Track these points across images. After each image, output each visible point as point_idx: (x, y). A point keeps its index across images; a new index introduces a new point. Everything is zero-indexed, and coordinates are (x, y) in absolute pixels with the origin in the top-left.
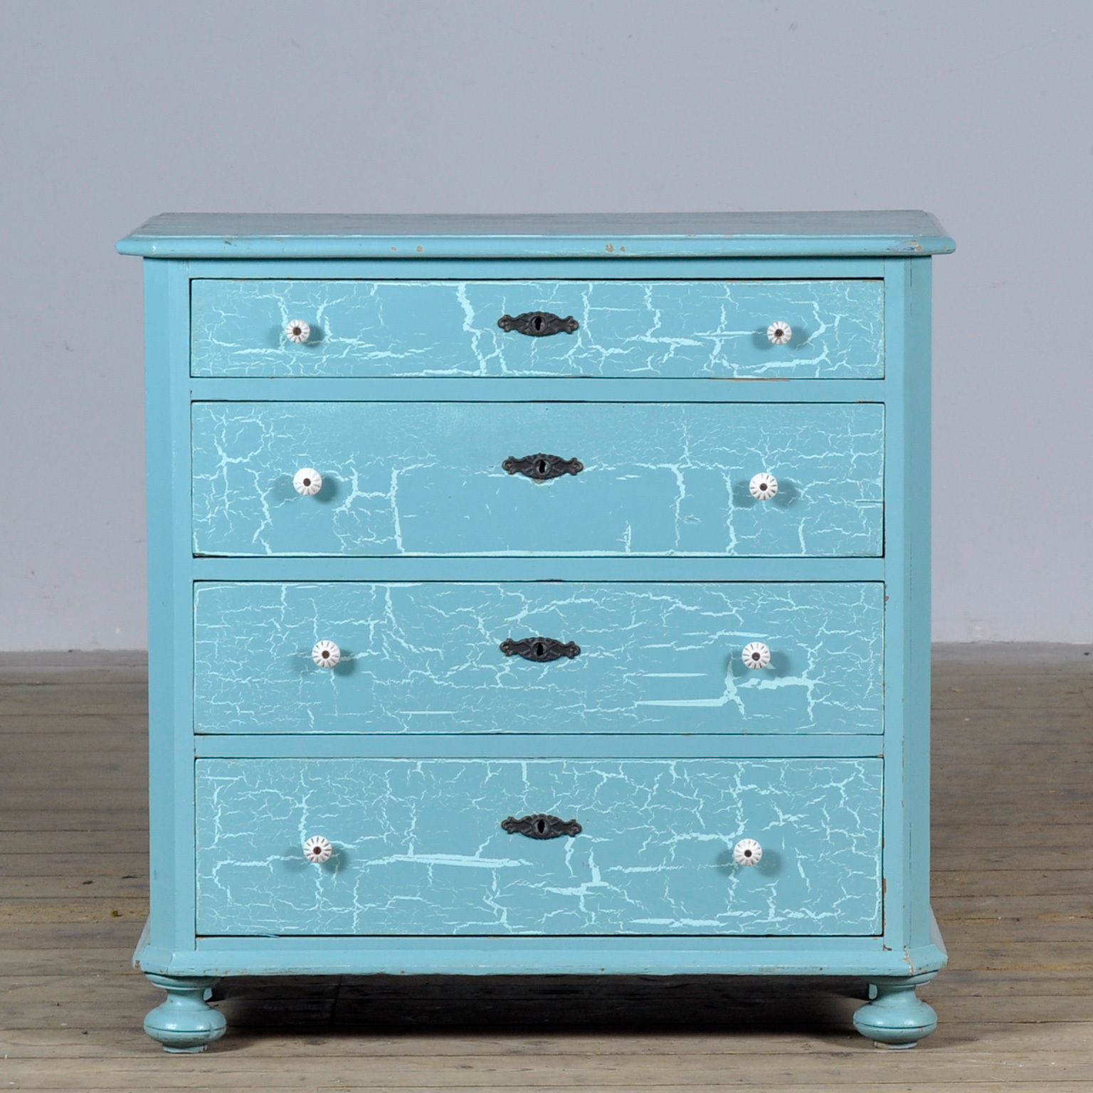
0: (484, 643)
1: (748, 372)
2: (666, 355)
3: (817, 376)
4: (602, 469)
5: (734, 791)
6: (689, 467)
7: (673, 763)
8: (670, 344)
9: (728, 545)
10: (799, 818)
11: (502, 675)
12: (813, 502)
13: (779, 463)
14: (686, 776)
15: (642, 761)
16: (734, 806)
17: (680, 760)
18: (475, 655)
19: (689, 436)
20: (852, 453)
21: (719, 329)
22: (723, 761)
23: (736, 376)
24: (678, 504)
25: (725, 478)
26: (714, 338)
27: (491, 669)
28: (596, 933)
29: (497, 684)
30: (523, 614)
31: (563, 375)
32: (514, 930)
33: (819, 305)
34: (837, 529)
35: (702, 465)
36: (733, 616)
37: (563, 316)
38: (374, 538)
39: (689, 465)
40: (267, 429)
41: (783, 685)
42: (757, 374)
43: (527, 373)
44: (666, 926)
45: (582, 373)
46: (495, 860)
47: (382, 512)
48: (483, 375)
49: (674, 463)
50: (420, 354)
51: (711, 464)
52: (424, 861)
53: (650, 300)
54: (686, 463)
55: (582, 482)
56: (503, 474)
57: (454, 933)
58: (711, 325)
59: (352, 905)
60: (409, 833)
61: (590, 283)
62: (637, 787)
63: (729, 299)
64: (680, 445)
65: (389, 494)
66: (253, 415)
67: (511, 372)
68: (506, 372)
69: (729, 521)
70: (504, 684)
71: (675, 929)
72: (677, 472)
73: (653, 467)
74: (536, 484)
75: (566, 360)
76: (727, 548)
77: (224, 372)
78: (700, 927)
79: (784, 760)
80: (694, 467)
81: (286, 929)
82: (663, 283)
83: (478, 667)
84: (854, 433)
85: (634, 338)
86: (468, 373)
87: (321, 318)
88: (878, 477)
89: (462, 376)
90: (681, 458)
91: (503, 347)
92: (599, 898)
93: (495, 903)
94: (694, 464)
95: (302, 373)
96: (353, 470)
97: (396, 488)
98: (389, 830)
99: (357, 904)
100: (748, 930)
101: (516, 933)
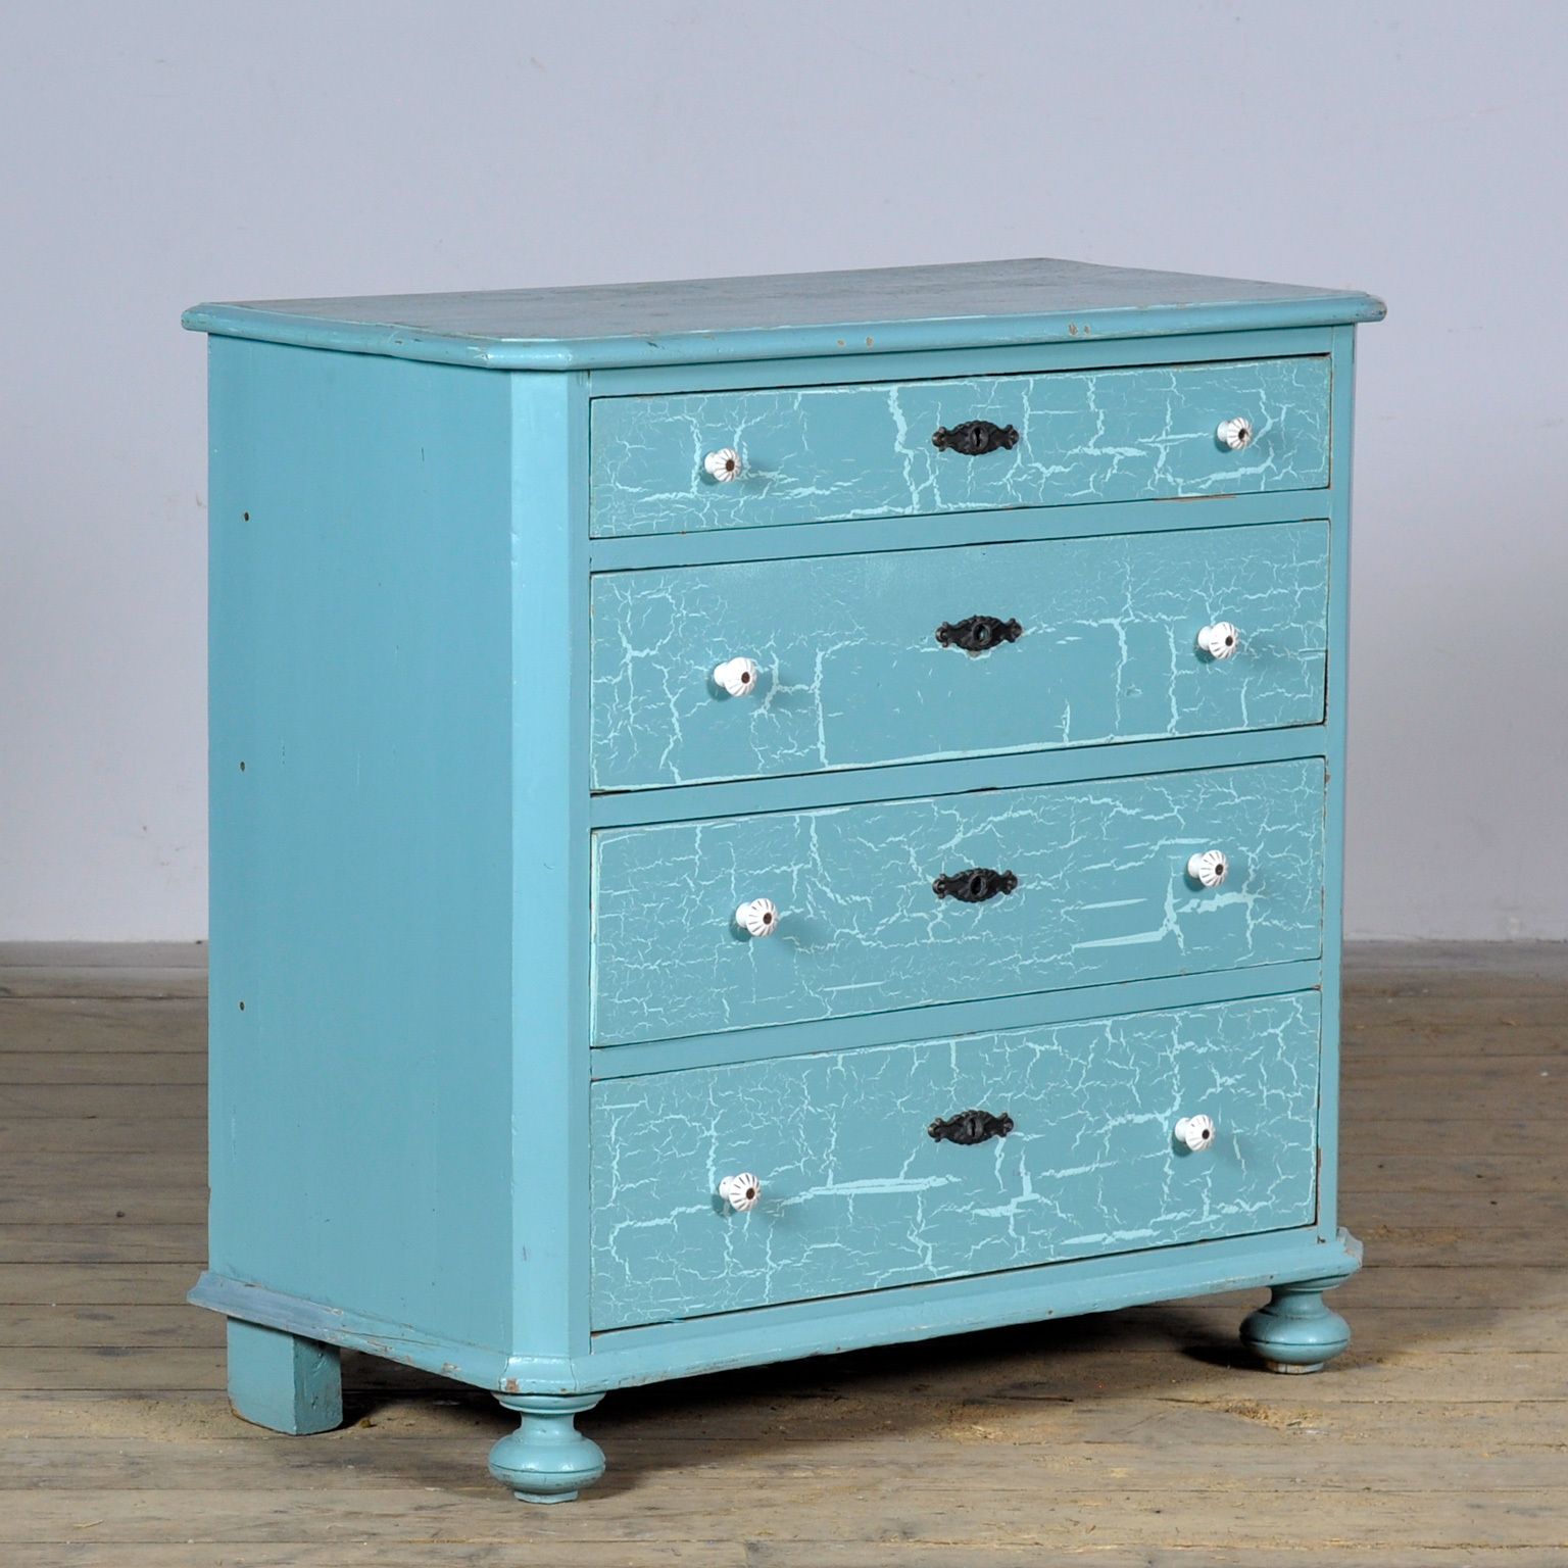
0: (915, 882)
1: (1193, 488)
2: (1109, 471)
3: (1262, 489)
4: (1041, 632)
5: (1171, 1052)
6: (1133, 621)
7: (1109, 1022)
8: (1113, 456)
9: (1169, 722)
10: (1236, 1080)
11: (934, 925)
12: (1256, 657)
13: (1223, 608)
14: (1122, 1039)
15: (1077, 1024)
16: (1171, 1073)
17: (1115, 1018)
18: (907, 899)
19: (1133, 579)
20: (1297, 588)
21: (1164, 433)
22: (1160, 1014)
23: (1181, 495)
24: (1119, 671)
25: (1168, 632)
26: (1159, 445)
27: (922, 917)
28: (1026, 1264)
29: (929, 938)
30: (958, 838)
31: (1000, 506)
32: (939, 1273)
33: (1266, 394)
34: (1280, 690)
35: (1145, 616)
36: (1175, 817)
37: (1002, 426)
38: (795, 749)
39: (1132, 618)
40: (678, 605)
41: (1222, 905)
42: (1201, 490)
43: (963, 506)
44: (1098, 1244)
45: (1021, 502)
46: (921, 1180)
47: (805, 711)
48: (916, 512)
49: (1116, 617)
50: (848, 488)
51: (1154, 614)
52: (843, 1192)
53: (1094, 397)
54: (1129, 616)
55: (1019, 651)
56: (937, 647)
57: (875, 1287)
58: (1156, 427)
59: (765, 1264)
60: (828, 1156)
61: (1031, 378)
62: (1072, 1060)
63: (1175, 390)
64: (1123, 592)
65: (812, 687)
66: (663, 588)
67: (945, 506)
68: (940, 506)
69: (1171, 690)
70: (936, 938)
71: (1110, 1245)
72: (1119, 628)
73: (1095, 625)
74: (972, 658)
75: (1004, 486)
76: (1169, 728)
77: (629, 528)
78: (1133, 1240)
79: (1222, 1004)
80: (1137, 621)
81: (690, 1309)
82: (1107, 373)
83: (909, 917)
84: (1299, 561)
85: (1076, 451)
86: (900, 510)
87: (738, 444)
88: (1322, 617)
89: (894, 514)
90: (1124, 609)
91: (937, 473)
92: (1032, 1215)
93: (920, 1238)
94: (1137, 616)
95: (717, 525)
96: (774, 656)
97: (821, 676)
98: (807, 1154)
99: (770, 1263)
100: (1182, 1237)
101: (941, 1277)
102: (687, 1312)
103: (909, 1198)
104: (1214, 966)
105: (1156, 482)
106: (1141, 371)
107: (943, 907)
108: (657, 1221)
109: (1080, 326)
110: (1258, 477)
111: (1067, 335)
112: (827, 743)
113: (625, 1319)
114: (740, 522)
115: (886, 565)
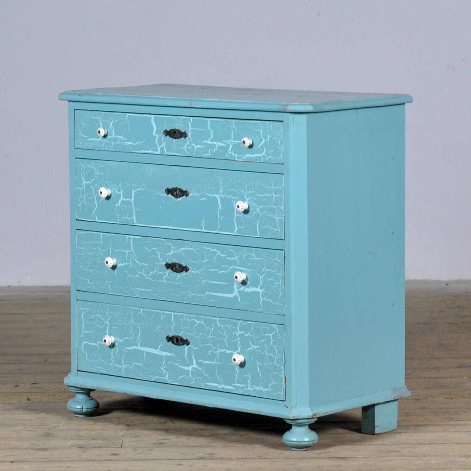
0: (160, 263)
1: (241, 158)
2: (215, 149)
3: (262, 161)
4: (195, 195)
5: (237, 333)
6: (222, 197)
7: (218, 319)
8: (216, 145)
9: (235, 230)
10: (257, 347)
11: (166, 277)
12: (261, 214)
13: (250, 197)
14: (222, 325)
15: (208, 317)
16: (237, 340)
17: (220, 318)
18: (158, 267)
19: (222, 184)
20: (273, 195)
21: (231, 140)
22: (233, 320)
23: (237, 160)
24: (219, 211)
25: (233, 201)
26: (230, 143)
27: (162, 274)
28: (195, 387)
29: (164, 280)
30: (172, 252)
31: (183, 155)
32: (170, 382)
33: (263, 131)
34: (269, 227)
35: (226, 196)
36: (236, 260)
37: (183, 131)
38: (127, 217)
39: (222, 195)
40: (96, 170)
41: (252, 291)
42: (243, 159)
43: (172, 154)
44: (216, 387)
45: (189, 155)
46: (164, 352)
47: (130, 207)
48: (159, 154)
49: (217, 194)
50: (140, 144)
51: (229, 196)
52: (143, 350)
53: (210, 126)
54: (221, 195)
55: (189, 200)
56: (165, 194)
57: (152, 380)
58: (228, 138)
59: (122, 365)
60: (138, 338)
61: (191, 118)
62: (207, 328)
63: (234, 127)
64: (219, 187)
65: (132, 200)
66: (92, 165)
67: (167, 153)
68: (166, 153)
69: (235, 220)
70: (166, 281)
71: (219, 388)
72: (218, 198)
73: (211, 196)
74: (175, 200)
75: (184, 149)
76: (235, 232)
77: (84, 147)
78: (227, 389)
79: (252, 322)
80: (224, 197)
81: (103, 372)
82: (214, 119)
83: (158, 273)
84: (274, 186)
85: (205, 142)
86: (155, 152)
87: (112, 127)
88: (282, 205)
89: (153, 153)
90: (220, 192)
91: (165, 143)
92: (196, 372)
93: (164, 369)
94: (224, 195)
95: (106, 149)
96: (121, 189)
97: (134, 197)
98: (132, 336)
99: (123, 365)
100: (242, 393)
101: (170, 383)
102: (102, 372)
103: (161, 357)
104: (250, 310)
105: (229, 154)
106: (224, 120)
107: (168, 272)
108: (94, 344)
109: (193, 103)
110: (260, 158)
111: (189, 106)
112: (136, 217)
113: (86, 369)
114: (112, 149)
115: (152, 167)
